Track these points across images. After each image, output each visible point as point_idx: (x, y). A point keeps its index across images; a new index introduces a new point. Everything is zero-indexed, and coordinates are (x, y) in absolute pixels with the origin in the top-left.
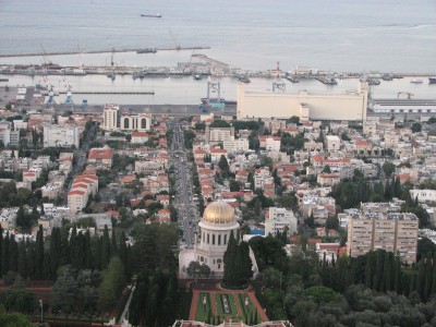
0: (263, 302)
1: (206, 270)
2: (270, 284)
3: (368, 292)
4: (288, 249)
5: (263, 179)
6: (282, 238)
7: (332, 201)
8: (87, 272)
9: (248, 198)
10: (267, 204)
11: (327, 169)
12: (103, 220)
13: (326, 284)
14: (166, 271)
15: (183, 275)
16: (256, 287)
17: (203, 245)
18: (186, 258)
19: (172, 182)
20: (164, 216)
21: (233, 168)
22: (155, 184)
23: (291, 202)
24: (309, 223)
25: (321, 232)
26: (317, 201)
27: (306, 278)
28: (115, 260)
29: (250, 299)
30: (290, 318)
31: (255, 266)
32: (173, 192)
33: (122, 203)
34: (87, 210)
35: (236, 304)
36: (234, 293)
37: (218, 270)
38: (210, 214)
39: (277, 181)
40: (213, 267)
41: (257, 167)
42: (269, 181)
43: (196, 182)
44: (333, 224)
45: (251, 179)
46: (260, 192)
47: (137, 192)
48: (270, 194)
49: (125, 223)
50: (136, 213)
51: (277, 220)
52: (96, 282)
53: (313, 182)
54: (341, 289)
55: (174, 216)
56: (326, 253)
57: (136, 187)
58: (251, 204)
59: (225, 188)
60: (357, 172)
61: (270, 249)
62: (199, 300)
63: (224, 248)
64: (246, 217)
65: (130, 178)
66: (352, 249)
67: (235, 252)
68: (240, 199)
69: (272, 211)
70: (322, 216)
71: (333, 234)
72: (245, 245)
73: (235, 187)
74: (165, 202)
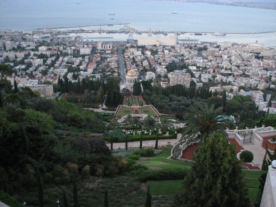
0: (145, 99)
1: (128, 90)
2: (147, 94)
3: (175, 96)
4: (152, 84)
5: (145, 63)
6: (151, 81)
7: (166, 70)
8: (93, 91)
9: (141, 69)
10: (147, 71)
11: (164, 60)
12: (98, 76)
13: (163, 94)
14: (116, 91)
15: (121, 92)
16: (143, 95)
17: (127, 83)
18: (122, 87)
19: (118, 64)
20: (116, 74)
21: (136, 60)
22: (113, 65)
23: (154, 70)
24: (159, 76)
25: (162, 79)
26: (161, 70)
27: (157, 92)
28: (101, 87)
29: (141, 99)
30: (153, 104)
31: (142, 89)
32: (118, 68)
33: (103, 71)
34: (93, 73)
35: (137, 100)
36: (136, 97)
37: (131, 90)
38: (129, 74)
39: (150, 64)
40: (130, 90)
41: (144, 60)
42: (147, 64)
43: (125, 64)
44: (166, 76)
45: (142, 63)
46: (144, 67)
47: (108, 67)
48: (147, 68)
49: (104, 77)
50: (108, 74)
51: (150, 75)
52: (95, 94)
53: (160, 64)
54: (168, 96)
55: (119, 74)
56: (163, 85)
57: (108, 66)
58: (142, 71)
59: (134, 66)
60: (174, 61)
61: (147, 84)
62: (126, 99)
63: (133, 84)
64: (140, 75)
65: (106, 63)
66: (171, 84)
67: (137, 85)
68: (138, 69)
69: (148, 73)
70: (163, 74)
71: (166, 79)
72: (139, 83)
73: (137, 66)
74: (116, 70)
